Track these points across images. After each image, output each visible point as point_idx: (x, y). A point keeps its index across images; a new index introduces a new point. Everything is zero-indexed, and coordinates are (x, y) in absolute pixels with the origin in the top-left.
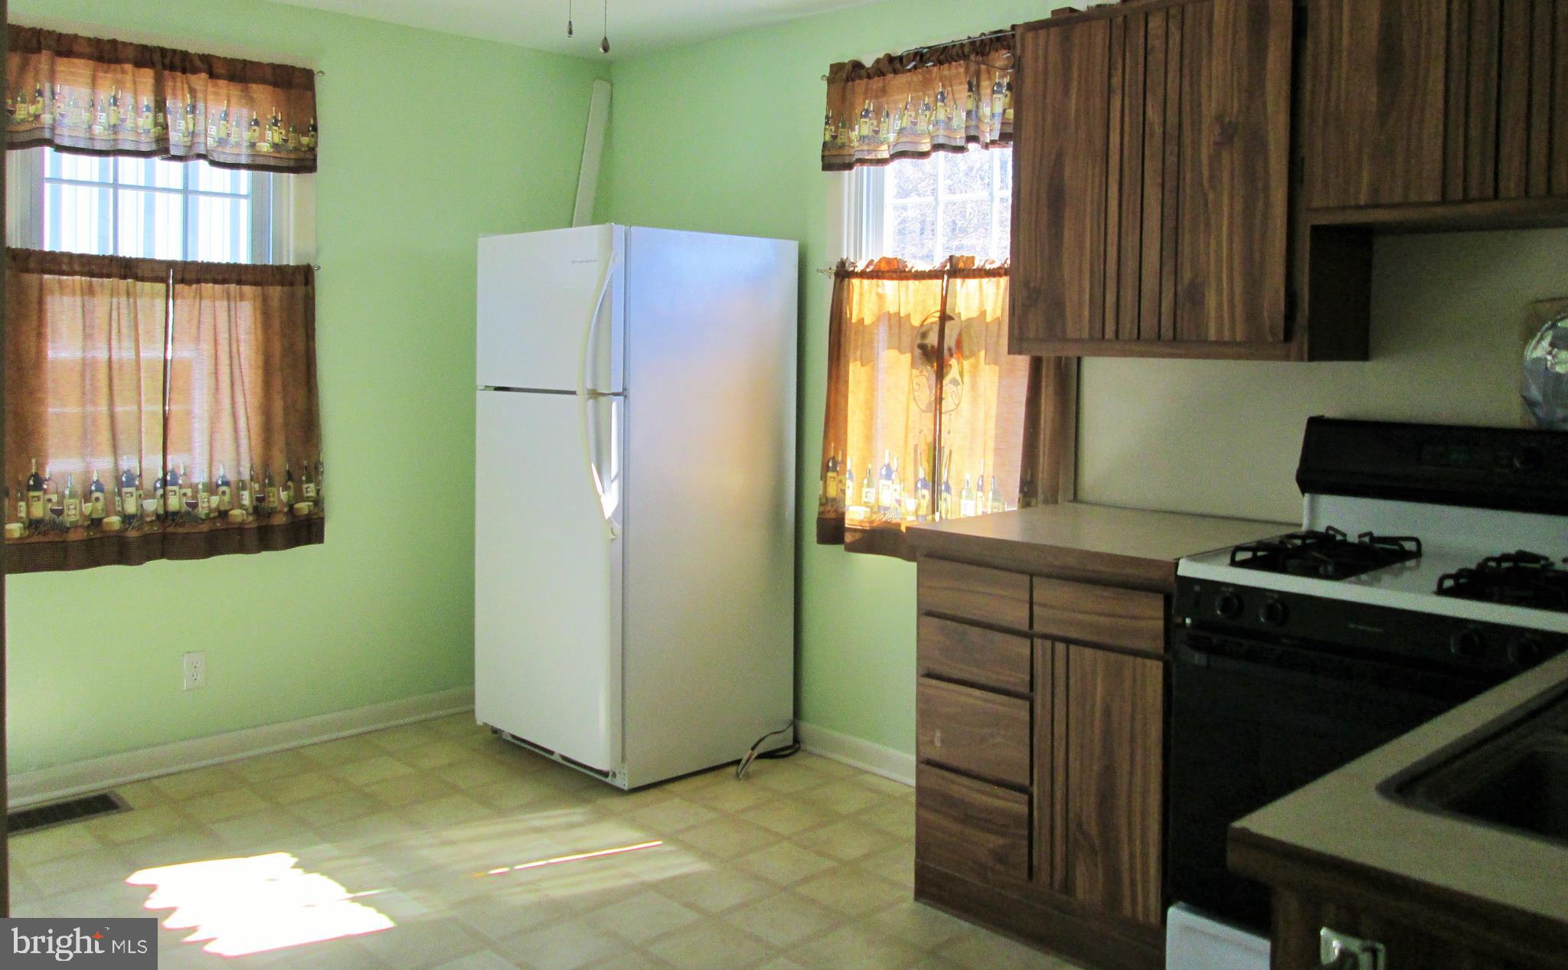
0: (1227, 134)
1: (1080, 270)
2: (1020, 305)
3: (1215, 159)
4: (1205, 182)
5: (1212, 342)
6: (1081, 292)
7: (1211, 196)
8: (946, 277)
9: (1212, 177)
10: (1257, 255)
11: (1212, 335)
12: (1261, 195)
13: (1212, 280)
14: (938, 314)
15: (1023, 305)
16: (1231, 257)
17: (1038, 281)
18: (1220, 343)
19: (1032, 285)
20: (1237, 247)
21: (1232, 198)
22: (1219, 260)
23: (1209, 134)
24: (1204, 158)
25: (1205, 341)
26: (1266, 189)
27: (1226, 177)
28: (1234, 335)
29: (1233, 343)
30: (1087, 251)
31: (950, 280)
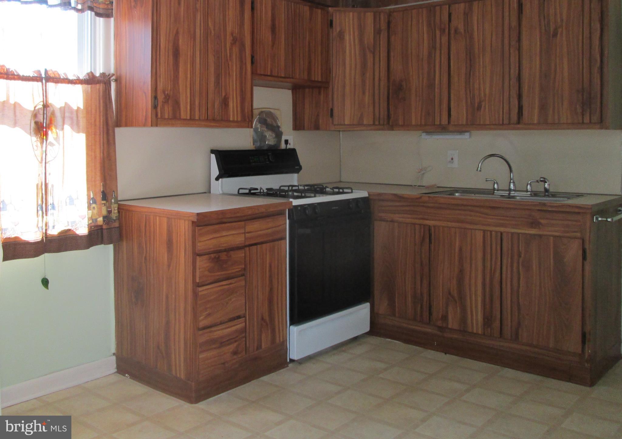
0: (235, 40)
1: (186, 87)
2: (161, 102)
3: (231, 49)
4: (228, 58)
5: (231, 121)
6: (186, 97)
7: (230, 63)
8: (44, 81)
9: (230, 56)
10: (244, 89)
11: (231, 119)
12: (244, 66)
13: (231, 97)
14: (42, 103)
15: (163, 102)
16: (236, 87)
17: (169, 91)
18: (233, 121)
19: (166, 92)
20: (238, 84)
21: (236, 66)
22: (233, 91)
23: (229, 39)
24: (228, 49)
25: (230, 121)
26: (246, 64)
27: (234, 57)
28: (238, 119)
29: (237, 122)
30: (189, 79)
31: (47, 83)
